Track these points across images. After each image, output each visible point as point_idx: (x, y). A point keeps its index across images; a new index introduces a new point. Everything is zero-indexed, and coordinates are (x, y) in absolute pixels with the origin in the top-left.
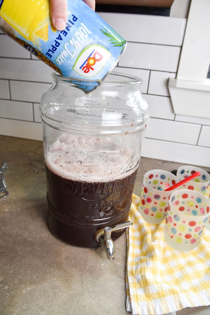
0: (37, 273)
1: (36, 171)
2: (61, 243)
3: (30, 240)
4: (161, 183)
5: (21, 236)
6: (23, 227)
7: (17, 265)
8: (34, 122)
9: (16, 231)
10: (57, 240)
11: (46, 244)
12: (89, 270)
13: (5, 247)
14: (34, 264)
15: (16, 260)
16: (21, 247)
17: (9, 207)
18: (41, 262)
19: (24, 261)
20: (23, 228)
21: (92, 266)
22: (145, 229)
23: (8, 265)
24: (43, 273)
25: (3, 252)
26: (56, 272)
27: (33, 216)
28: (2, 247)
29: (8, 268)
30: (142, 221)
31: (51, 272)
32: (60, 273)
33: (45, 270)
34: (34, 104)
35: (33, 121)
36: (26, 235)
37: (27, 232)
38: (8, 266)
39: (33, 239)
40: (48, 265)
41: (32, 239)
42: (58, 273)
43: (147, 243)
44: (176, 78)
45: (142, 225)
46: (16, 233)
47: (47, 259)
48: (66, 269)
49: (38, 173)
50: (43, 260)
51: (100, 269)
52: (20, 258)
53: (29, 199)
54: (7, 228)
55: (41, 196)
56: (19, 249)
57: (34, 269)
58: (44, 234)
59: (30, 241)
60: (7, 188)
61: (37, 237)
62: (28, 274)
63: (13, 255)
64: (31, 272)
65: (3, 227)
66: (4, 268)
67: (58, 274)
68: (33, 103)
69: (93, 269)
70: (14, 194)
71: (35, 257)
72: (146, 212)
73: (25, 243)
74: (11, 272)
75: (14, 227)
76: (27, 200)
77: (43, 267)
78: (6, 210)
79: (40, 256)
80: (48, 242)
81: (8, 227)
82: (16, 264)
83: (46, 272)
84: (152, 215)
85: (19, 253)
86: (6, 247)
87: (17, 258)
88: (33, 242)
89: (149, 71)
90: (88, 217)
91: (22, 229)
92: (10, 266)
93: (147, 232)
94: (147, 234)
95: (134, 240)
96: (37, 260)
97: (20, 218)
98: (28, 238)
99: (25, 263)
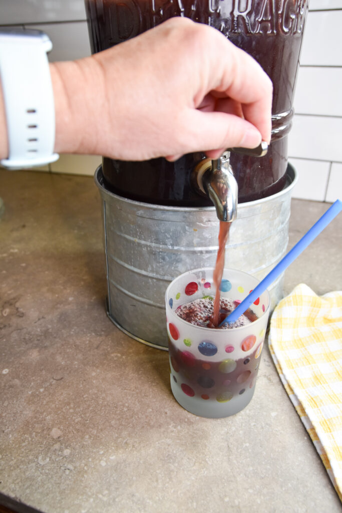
0: (131, 425)
3: (116, 356)
5: (97, 347)
6: (102, 331)
7: (89, 406)
9: (88, 339)
12: (244, 425)
13: (66, 368)
14: (124, 405)
15: (87, 395)
16: (98, 371)
18: (139, 402)
19: (104, 399)
20: (103, 333)
21: (249, 416)
23: (72, 406)
24: (143, 427)
25: (62, 378)
26: (170, 427)
28: (61, 369)
29: (71, 411)
31: (160, 426)
32: (179, 427)
33: (147, 421)
36: (109, 347)
37: (110, 342)
38: (70, 408)
39: (122, 355)
40: (153, 409)
41: (119, 355)
42: (175, 427)
46: (87, 342)
47: (151, 397)
48: (192, 420)
50: (143, 399)
51: (267, 424)
52: (96, 392)
54: (72, 333)
56: (94, 374)
57: (124, 416)
59: (115, 359)
61: (131, 351)
62: (112, 426)
63: (81, 386)
64: (117, 422)
65: (63, 331)
66: (62, 411)
67: (175, 430)
69: (253, 424)
71: (125, 391)
73: (105, 362)
74: (76, 421)
75: (85, 330)
77: (142, 414)
78: (70, 299)
79: (137, 391)
81: (73, 330)
82: (88, 403)
83: (149, 424)
85: (94, 381)
86: (68, 369)
87: (90, 391)
88: (121, 360)
91: (100, 336)
92: (74, 408)
96: (129, 398)
98: (112, 353)
99: (105, 403)
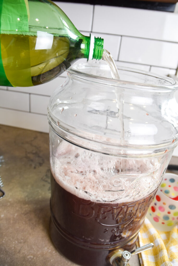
1: (33, 166)
2: (66, 262)
3: (30, 258)
4: (170, 186)
5: (19, 252)
6: (22, 239)
8: (30, 112)
9: (13, 246)
10: (62, 257)
11: (49, 264)
17: (5, 211)
20: (22, 241)
22: (159, 242)
27: (33, 224)
30: (153, 231)
34: (32, 96)
35: (28, 110)
36: (26, 251)
37: (26, 247)
39: (34, 257)
41: (32, 257)
43: (166, 263)
44: (176, 74)
45: (154, 236)
46: (13, 248)
49: (35, 168)
53: (27, 200)
54: (3, 242)
55: (40, 197)
58: (46, 248)
59: (30, 260)
60: (3, 187)
61: (39, 253)
68: (30, 94)
70: (10, 194)
72: (156, 219)
73: (24, 262)
75: (11, 239)
76: (25, 203)
78: (2, 216)
80: (52, 261)
81: (4, 240)
84: (163, 223)
88: (33, 260)
89: (149, 67)
90: (103, 240)
91: (21, 243)
93: (161, 247)
94: (162, 249)
95: (147, 255)
97: (18, 227)
98: (28, 255)
